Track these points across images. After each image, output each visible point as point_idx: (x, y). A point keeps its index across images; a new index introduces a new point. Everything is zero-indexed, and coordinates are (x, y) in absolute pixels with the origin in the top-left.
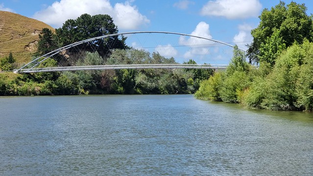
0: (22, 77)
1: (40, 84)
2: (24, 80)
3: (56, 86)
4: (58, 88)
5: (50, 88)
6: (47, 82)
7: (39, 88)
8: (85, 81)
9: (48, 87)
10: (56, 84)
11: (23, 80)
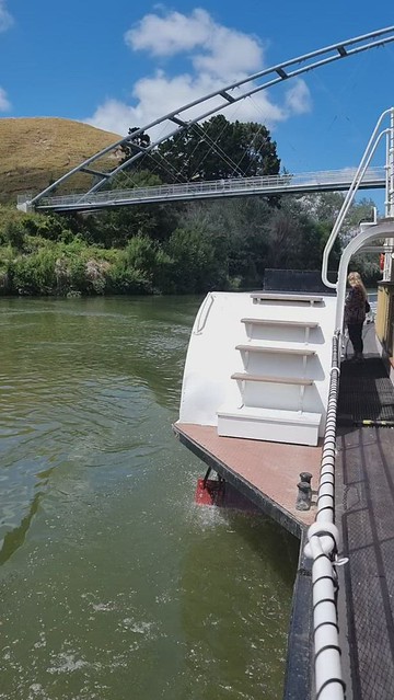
0: (42, 222)
1: (112, 252)
2: (52, 234)
3: (169, 260)
4: (173, 267)
5: (144, 266)
6: (137, 243)
7: (105, 266)
8: (232, 253)
9: (139, 260)
10: (168, 252)
11: (44, 233)
